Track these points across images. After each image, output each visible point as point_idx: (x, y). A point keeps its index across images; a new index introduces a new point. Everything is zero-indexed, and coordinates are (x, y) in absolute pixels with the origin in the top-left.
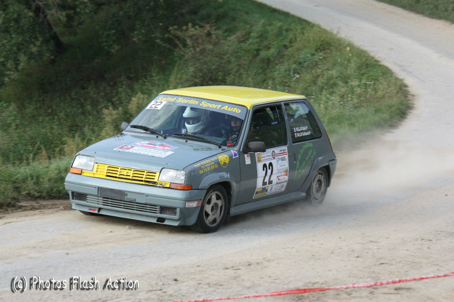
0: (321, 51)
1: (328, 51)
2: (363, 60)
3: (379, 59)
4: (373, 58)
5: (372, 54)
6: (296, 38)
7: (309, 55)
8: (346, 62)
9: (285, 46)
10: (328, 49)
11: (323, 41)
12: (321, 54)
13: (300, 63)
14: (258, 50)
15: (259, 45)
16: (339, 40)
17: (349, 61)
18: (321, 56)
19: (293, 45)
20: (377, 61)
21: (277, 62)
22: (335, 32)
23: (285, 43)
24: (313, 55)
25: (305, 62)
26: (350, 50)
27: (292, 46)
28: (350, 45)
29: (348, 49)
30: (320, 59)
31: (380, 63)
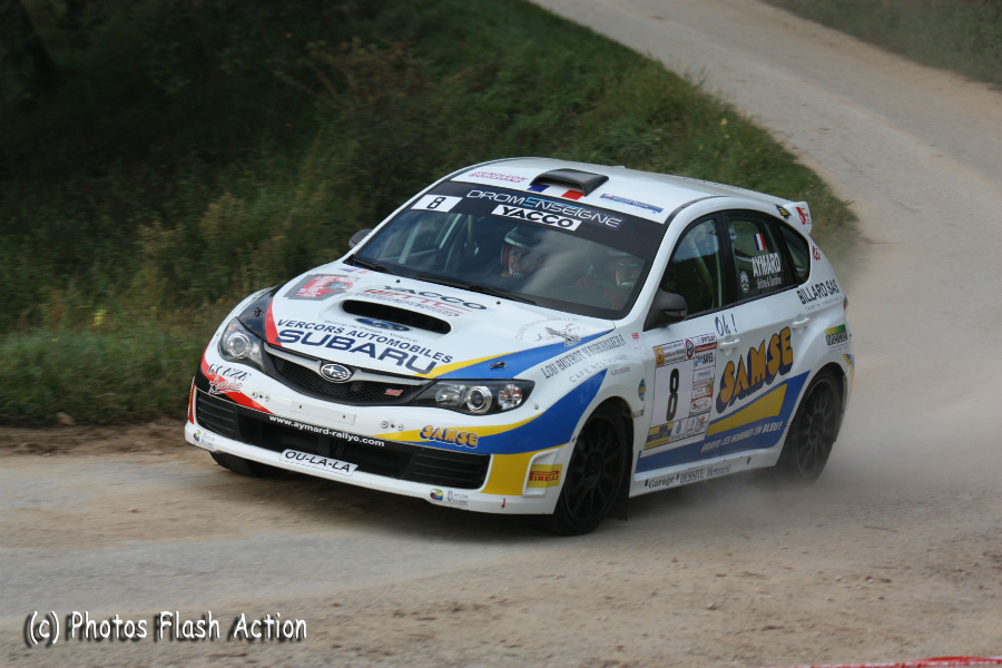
0: (659, 123)
1: (677, 124)
2: (757, 150)
3: (795, 152)
4: (779, 147)
5: (778, 139)
6: (602, 90)
7: (630, 131)
8: (717, 153)
9: (576, 106)
10: (677, 119)
11: (665, 100)
12: (660, 130)
13: (610, 149)
14: (512, 112)
15: (517, 101)
16: (705, 99)
17: (723, 150)
18: (657, 134)
19: (594, 104)
20: (790, 156)
21: (555, 142)
22: (695, 81)
23: (576, 100)
24: (640, 131)
25: (620, 146)
26: (727, 126)
27: (593, 108)
28: (729, 113)
29: (724, 122)
30: (656, 143)
31: (796, 162)
